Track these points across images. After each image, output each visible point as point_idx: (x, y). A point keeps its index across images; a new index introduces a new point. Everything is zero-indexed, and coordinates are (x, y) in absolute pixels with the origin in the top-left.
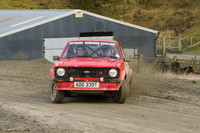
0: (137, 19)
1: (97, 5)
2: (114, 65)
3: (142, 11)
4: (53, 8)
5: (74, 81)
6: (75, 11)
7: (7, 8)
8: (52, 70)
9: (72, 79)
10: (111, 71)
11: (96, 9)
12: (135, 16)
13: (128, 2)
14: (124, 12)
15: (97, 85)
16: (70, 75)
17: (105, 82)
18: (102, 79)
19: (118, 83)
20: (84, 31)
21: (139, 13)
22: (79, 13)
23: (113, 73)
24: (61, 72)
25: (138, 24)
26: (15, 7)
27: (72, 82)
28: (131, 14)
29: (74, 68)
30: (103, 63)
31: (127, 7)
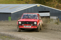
0: (57, 7)
1: (44, 3)
2: (36, 21)
3: (59, 4)
4: (30, 3)
5: (24, 25)
6: (37, 5)
7: (15, 4)
8: (17, 22)
9: (23, 25)
10: (35, 22)
11: (44, 4)
12: (57, 6)
13: (55, 2)
14: (53, 5)
15: (31, 27)
16: (23, 24)
17: (33, 26)
18: (32, 25)
19: (37, 26)
20: (40, 11)
21: (58, 5)
22: (38, 5)
23: (35, 23)
24: (20, 23)
25: (58, 9)
26: (18, 3)
27: (23, 26)
28: (55, 5)
29: (24, 21)
30: (32, 20)
31: (54, 3)
